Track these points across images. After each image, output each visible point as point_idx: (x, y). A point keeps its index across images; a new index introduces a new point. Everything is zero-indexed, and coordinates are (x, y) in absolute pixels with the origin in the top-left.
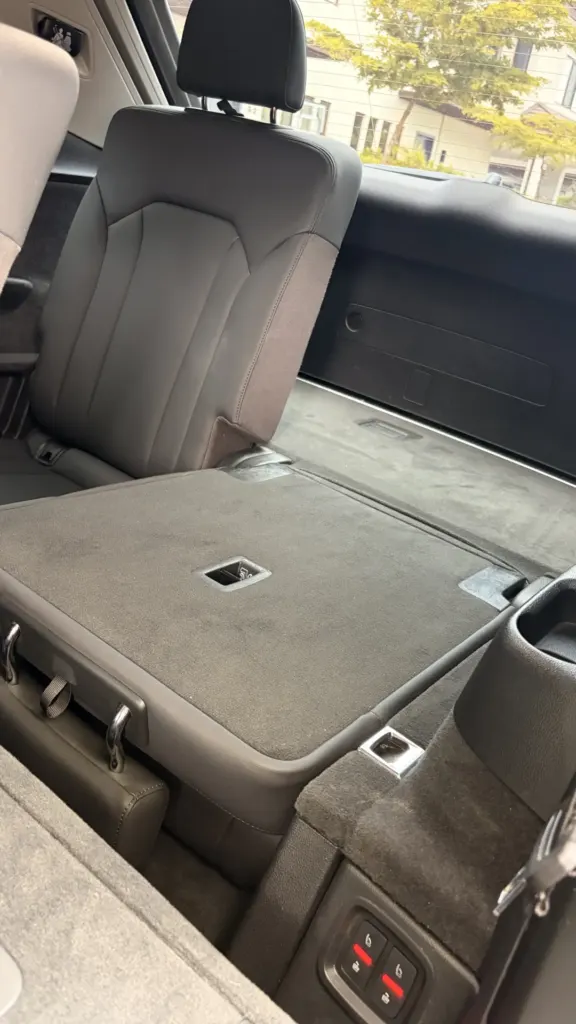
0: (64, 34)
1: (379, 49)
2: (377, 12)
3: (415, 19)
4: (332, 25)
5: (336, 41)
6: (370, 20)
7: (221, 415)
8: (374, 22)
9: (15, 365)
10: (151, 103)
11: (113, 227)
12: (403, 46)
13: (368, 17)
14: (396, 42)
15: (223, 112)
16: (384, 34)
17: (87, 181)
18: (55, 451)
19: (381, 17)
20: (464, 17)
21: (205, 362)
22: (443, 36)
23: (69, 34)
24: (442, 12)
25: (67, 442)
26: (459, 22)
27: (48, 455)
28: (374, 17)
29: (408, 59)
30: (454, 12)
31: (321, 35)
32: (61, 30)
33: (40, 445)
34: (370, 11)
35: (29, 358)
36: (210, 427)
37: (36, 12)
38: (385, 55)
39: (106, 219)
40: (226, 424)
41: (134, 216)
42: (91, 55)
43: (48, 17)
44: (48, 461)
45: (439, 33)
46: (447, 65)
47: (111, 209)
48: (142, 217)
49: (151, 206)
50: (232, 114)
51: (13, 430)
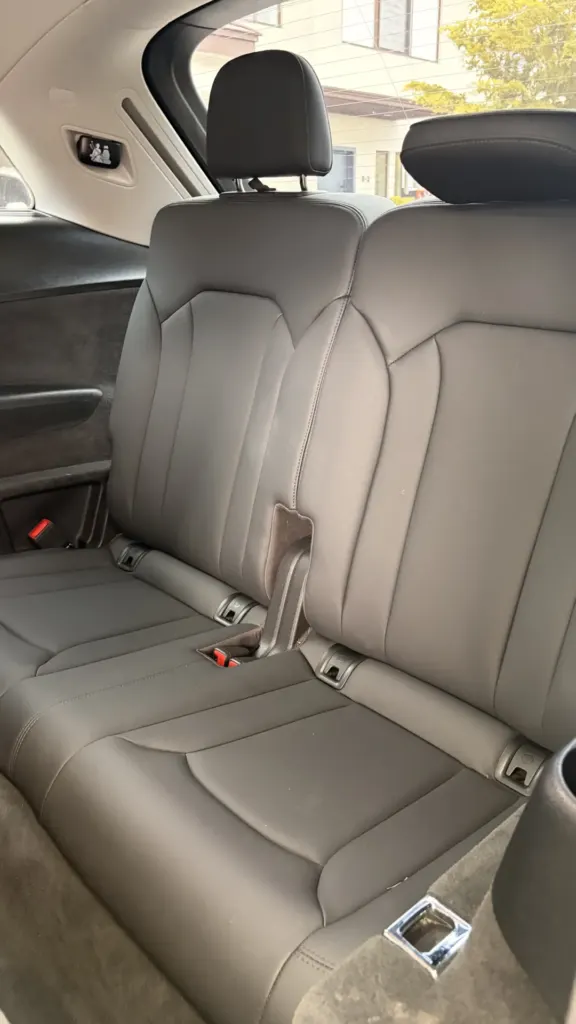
0: (102, 149)
1: (482, 94)
2: (477, 59)
3: (515, 56)
4: (431, 82)
5: (438, 96)
6: (470, 68)
7: (279, 502)
8: (475, 69)
9: (90, 474)
10: (198, 194)
11: (165, 324)
12: (508, 85)
13: (467, 66)
14: (500, 82)
15: (256, 191)
16: (486, 78)
17: (138, 283)
18: (137, 554)
19: (481, 63)
20: (566, 44)
21: (262, 449)
22: (548, 68)
23: (106, 147)
24: (543, 44)
25: (147, 546)
26: (562, 50)
27: (130, 559)
28: (473, 64)
29: (514, 96)
30: (556, 42)
31: (421, 93)
32: (98, 145)
33: (122, 549)
34: (469, 59)
35: (103, 465)
36: (271, 516)
37: (73, 133)
38: (489, 98)
39: (159, 316)
40: (284, 510)
41: (183, 310)
42: (132, 163)
43: (84, 136)
44: (130, 566)
45: (544, 66)
46: (555, 94)
47: (161, 306)
48: (191, 308)
49: (198, 296)
50: (264, 189)
51: (96, 539)
